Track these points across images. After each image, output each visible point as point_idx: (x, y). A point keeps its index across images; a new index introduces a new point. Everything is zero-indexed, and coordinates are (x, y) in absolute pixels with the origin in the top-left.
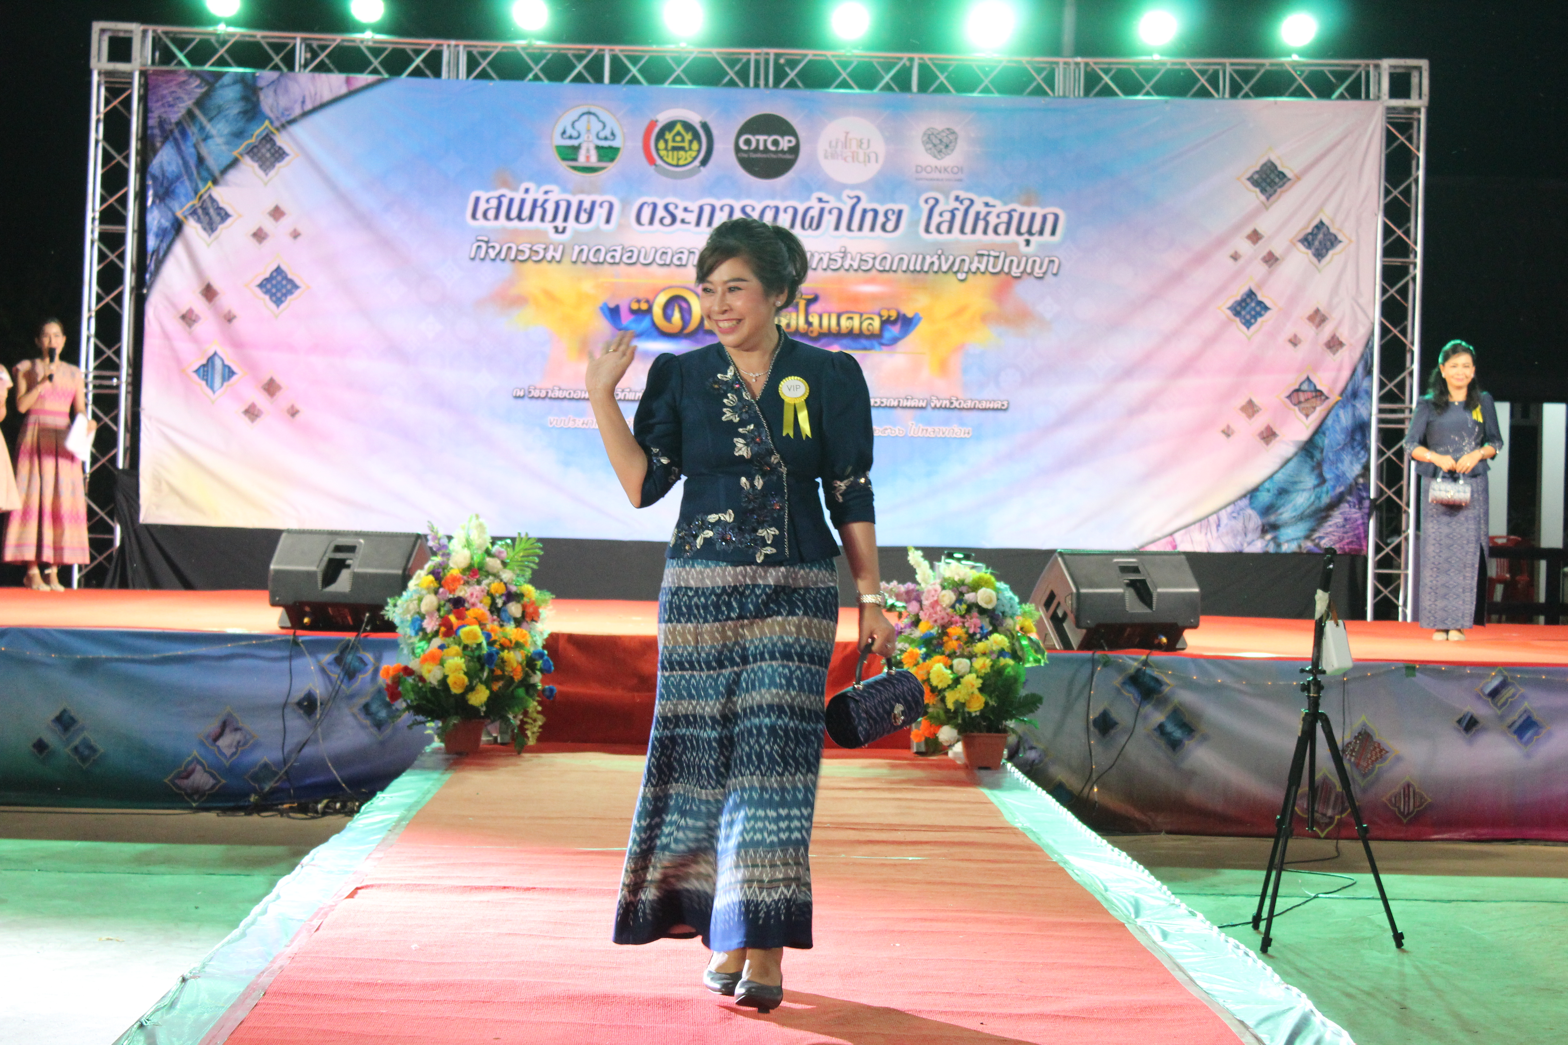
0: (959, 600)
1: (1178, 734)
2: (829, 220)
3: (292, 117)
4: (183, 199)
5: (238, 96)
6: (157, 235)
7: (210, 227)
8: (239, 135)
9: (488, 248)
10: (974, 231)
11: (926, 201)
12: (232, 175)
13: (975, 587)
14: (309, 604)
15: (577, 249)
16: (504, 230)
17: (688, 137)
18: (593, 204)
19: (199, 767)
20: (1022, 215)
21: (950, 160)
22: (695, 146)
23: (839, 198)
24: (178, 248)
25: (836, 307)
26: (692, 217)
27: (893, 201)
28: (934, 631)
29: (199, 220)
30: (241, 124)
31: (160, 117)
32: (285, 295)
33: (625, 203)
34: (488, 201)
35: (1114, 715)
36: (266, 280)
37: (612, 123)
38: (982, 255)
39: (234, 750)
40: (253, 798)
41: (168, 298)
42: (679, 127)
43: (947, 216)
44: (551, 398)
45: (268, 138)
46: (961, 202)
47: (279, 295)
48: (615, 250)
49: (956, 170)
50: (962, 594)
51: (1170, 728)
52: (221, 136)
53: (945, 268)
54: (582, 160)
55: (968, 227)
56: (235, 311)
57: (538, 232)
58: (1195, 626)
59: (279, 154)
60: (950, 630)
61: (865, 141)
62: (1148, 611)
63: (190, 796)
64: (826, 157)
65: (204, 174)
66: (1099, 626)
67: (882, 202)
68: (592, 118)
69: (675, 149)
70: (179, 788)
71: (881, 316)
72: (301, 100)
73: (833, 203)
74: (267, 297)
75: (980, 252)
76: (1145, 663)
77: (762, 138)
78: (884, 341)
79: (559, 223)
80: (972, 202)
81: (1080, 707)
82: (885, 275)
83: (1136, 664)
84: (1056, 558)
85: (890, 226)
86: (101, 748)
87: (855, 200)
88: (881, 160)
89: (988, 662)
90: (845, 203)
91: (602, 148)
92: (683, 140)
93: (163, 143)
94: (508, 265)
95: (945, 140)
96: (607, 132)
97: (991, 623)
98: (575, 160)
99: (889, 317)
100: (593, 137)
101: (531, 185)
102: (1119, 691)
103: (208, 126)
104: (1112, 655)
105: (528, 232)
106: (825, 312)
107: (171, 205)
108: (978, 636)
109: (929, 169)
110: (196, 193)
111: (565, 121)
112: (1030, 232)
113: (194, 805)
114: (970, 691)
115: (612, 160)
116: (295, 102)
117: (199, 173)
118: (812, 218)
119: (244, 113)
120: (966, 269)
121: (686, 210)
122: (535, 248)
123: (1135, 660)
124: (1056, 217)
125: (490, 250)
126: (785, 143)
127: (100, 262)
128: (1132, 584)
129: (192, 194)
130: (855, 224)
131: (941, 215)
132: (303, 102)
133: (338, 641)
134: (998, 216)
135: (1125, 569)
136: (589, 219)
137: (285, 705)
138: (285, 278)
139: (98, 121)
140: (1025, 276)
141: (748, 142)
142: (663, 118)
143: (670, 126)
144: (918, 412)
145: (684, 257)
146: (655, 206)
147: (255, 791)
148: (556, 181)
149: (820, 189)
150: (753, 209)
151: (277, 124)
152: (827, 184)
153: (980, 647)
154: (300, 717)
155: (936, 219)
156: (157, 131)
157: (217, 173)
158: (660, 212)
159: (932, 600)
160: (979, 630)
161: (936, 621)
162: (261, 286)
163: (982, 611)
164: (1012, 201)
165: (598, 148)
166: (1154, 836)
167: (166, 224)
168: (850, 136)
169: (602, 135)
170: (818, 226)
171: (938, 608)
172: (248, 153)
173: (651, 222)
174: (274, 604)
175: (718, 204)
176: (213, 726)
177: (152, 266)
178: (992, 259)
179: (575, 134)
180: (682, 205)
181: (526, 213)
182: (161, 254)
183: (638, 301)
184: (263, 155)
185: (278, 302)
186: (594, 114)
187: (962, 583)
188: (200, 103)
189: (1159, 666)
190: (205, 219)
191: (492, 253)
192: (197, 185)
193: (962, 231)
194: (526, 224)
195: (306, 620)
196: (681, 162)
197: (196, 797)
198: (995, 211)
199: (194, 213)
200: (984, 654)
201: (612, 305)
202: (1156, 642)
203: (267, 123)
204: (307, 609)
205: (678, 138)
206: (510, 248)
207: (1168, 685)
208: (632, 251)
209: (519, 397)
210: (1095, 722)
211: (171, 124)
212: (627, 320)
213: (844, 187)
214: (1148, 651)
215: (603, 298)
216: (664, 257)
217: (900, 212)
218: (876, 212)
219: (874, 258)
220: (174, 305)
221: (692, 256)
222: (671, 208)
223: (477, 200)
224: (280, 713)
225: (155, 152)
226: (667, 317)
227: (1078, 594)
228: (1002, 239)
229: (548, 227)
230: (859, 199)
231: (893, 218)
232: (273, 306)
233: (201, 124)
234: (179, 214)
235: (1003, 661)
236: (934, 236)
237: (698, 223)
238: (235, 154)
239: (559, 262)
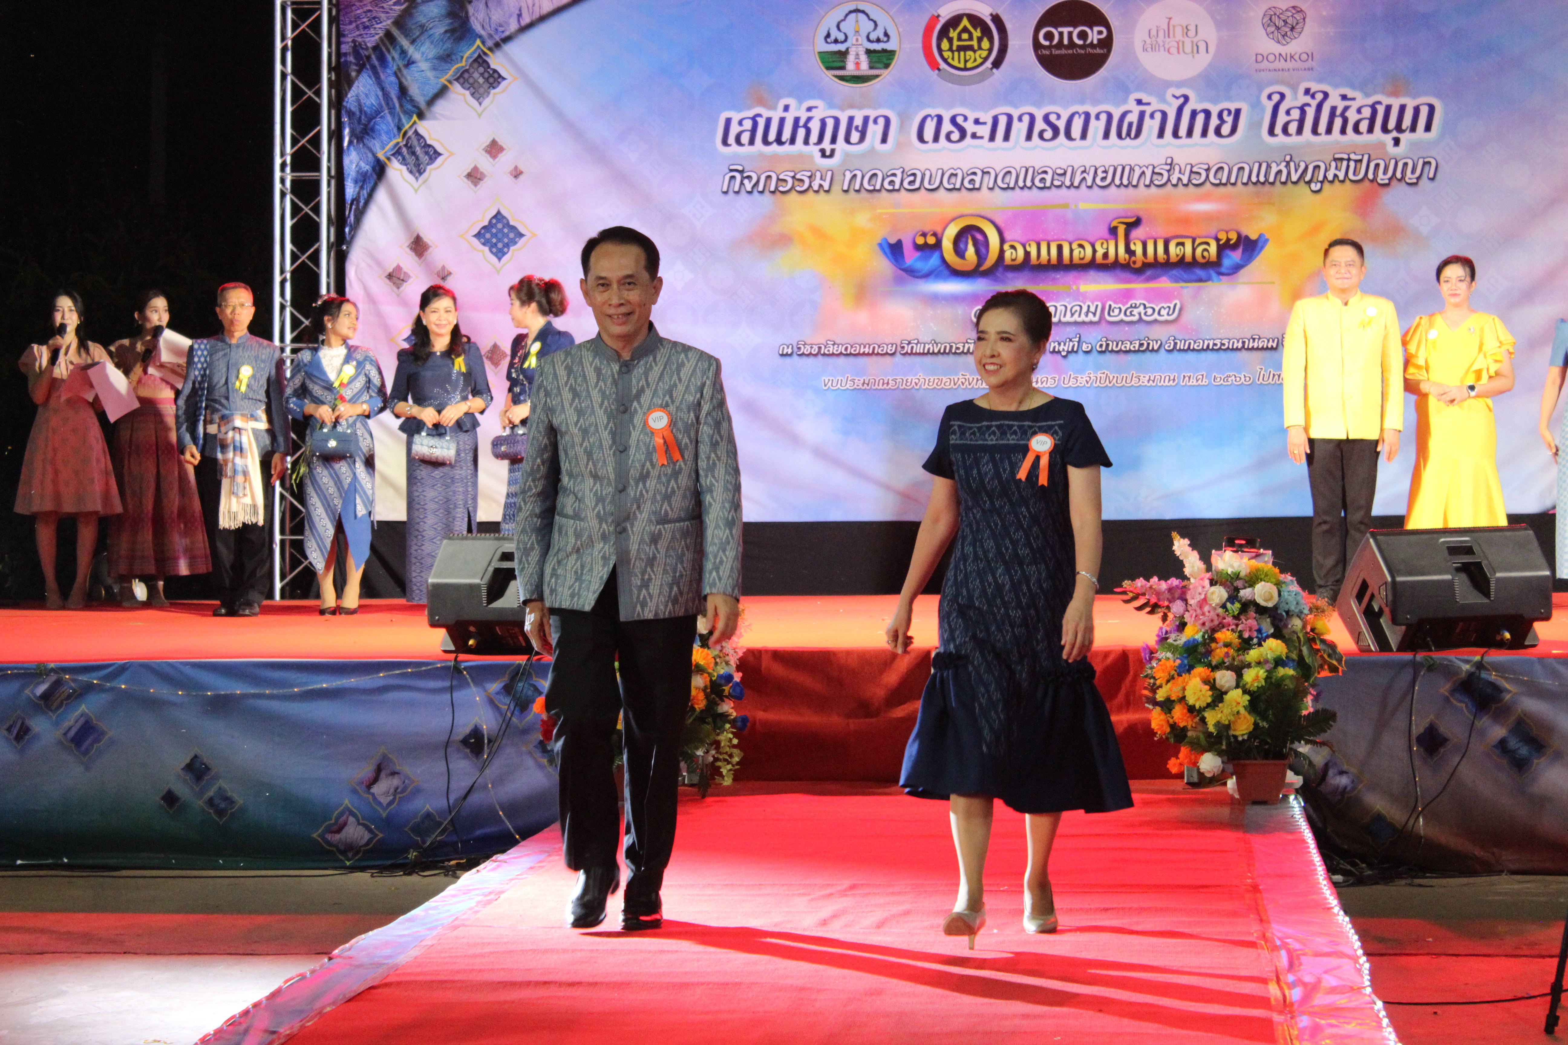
0: (1233, 597)
1: (1524, 751)
2: (1151, 126)
3: (507, 33)
4: (384, 137)
5: (444, 12)
6: (356, 182)
7: (418, 170)
8: (446, 58)
9: (743, 178)
10: (1329, 131)
11: (1270, 97)
12: (440, 106)
13: (1252, 580)
14: (473, 623)
15: (848, 176)
16: (761, 155)
17: (977, 34)
18: (866, 119)
19: (351, 819)
20: (1388, 109)
21: (1296, 46)
22: (985, 44)
23: (1163, 100)
24: (381, 195)
25: (1163, 231)
26: (984, 131)
27: (1229, 99)
28: (1199, 637)
29: (404, 162)
30: (448, 45)
31: (354, 41)
32: (507, 246)
33: (904, 119)
34: (740, 123)
35: (1445, 728)
36: (484, 228)
37: (884, 21)
38: (1342, 159)
39: (391, 798)
40: (413, 855)
41: (371, 255)
42: (965, 22)
43: (1296, 114)
44: (824, 355)
45: (480, 61)
46: (1313, 97)
47: (500, 245)
48: (894, 175)
49: (1304, 57)
50: (1237, 590)
51: (1513, 743)
52: (427, 60)
53: (1294, 178)
54: (850, 66)
55: (1322, 127)
56: (450, 267)
57: (801, 156)
58: (1547, 618)
59: (494, 79)
60: (1218, 635)
61: (1192, 28)
62: (1486, 601)
63: (344, 852)
64: (1145, 50)
65: (409, 106)
66: (1421, 622)
67: (1215, 102)
68: (861, 15)
69: (961, 49)
70: (328, 843)
71: (1218, 240)
72: (517, 12)
73: (1156, 105)
74: (486, 249)
75: (1337, 156)
76: (1480, 666)
77: (1065, 30)
78: (1223, 270)
79: (826, 145)
80: (1326, 95)
81: (1400, 721)
82: (1222, 189)
83: (1466, 667)
84: (1368, 540)
85: (1226, 129)
86: (240, 800)
87: (1182, 100)
88: (1212, 50)
89: (1262, 673)
90: (1169, 104)
91: (875, 51)
92: (971, 38)
93: (359, 72)
94: (767, 197)
95: (1290, 21)
96: (880, 33)
97: (1273, 624)
98: (843, 68)
99: (1228, 240)
100: (863, 40)
101: (792, 102)
102: (1447, 700)
103: (411, 50)
104: (1438, 656)
105: (790, 157)
106: (1150, 238)
107: (371, 145)
108: (1255, 641)
109: (1271, 58)
110: (399, 129)
111: (829, 22)
112: (1399, 128)
113: (348, 863)
114: (1235, 710)
115: (887, 66)
116: (510, 16)
117: (401, 106)
118: (1130, 125)
119: (451, 31)
120: (1321, 178)
121: (977, 122)
122: (798, 176)
123: (1467, 662)
124: (1432, 108)
125: (746, 181)
126: (1094, 35)
127: (293, 216)
128: (1465, 568)
129: (395, 130)
130: (1183, 131)
131: (1288, 113)
132: (520, 15)
133: (506, 667)
134: (1359, 111)
135: (1454, 550)
136: (862, 139)
137: (447, 744)
138: (508, 225)
139: (284, 50)
140: (1394, 182)
141: (1049, 36)
142: (946, 13)
143: (954, 21)
144: (1267, 354)
145: (978, 179)
146: (940, 119)
147: (416, 846)
148: (821, 95)
149: (1138, 89)
150: (1059, 117)
151: (490, 43)
152: (1147, 82)
153: (1253, 654)
154: (466, 757)
155: (1282, 119)
156: (351, 59)
157: (423, 105)
158: (947, 126)
159: (1199, 598)
160: (1255, 634)
161: (1204, 624)
162: (478, 235)
163: (1261, 610)
164: (1375, 92)
165: (869, 52)
166: (1494, 878)
167: (366, 167)
168: (1172, 22)
169: (873, 37)
170: (1138, 135)
171: (1206, 609)
172: (457, 80)
173: (936, 139)
174: (434, 625)
175: (1015, 114)
176: (366, 770)
177: (352, 218)
178: (1352, 164)
179: (841, 37)
180: (971, 117)
181: (786, 135)
182: (362, 202)
183: (924, 235)
184: (476, 81)
185: (499, 254)
186: (863, 12)
187: (1237, 576)
188: (400, 23)
189: (1497, 667)
190: (411, 160)
191: (748, 185)
192: (400, 120)
193: (1315, 131)
194: (787, 148)
195: (471, 642)
196: (969, 65)
197: (350, 855)
198: (1355, 105)
199: (397, 153)
200: (1259, 663)
201: (893, 241)
202: (1498, 638)
203: (478, 42)
204: (472, 629)
205: (965, 36)
206: (769, 177)
207: (1509, 691)
208: (914, 175)
209: (787, 355)
210: (1420, 739)
211: (367, 49)
212: (912, 258)
213: (1168, 84)
214: (1483, 650)
215: (885, 233)
216: (953, 180)
217: (1238, 112)
218: (1208, 113)
219: (1208, 170)
220: (378, 263)
221: (986, 177)
222: (960, 120)
223: (728, 121)
224: (443, 753)
225: (350, 83)
226: (959, 252)
227: (1394, 582)
228: (1366, 138)
229: (813, 150)
230: (1186, 98)
231: (1229, 120)
232: (494, 259)
233: (401, 47)
234: (381, 156)
235: (1282, 671)
236: (1281, 139)
237: (992, 138)
238: (443, 81)
239: (827, 191)
